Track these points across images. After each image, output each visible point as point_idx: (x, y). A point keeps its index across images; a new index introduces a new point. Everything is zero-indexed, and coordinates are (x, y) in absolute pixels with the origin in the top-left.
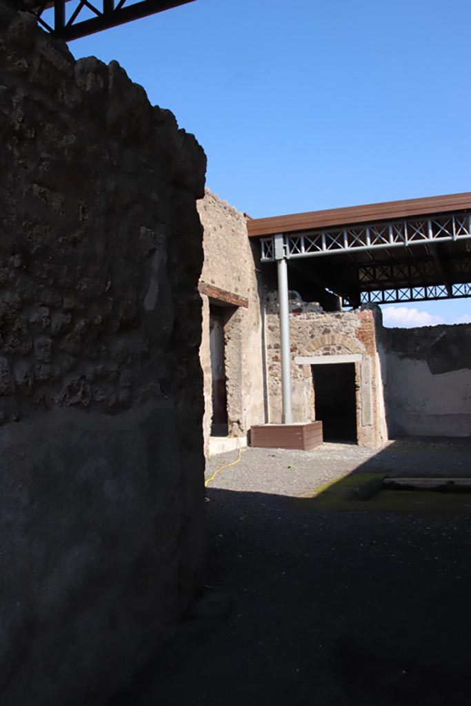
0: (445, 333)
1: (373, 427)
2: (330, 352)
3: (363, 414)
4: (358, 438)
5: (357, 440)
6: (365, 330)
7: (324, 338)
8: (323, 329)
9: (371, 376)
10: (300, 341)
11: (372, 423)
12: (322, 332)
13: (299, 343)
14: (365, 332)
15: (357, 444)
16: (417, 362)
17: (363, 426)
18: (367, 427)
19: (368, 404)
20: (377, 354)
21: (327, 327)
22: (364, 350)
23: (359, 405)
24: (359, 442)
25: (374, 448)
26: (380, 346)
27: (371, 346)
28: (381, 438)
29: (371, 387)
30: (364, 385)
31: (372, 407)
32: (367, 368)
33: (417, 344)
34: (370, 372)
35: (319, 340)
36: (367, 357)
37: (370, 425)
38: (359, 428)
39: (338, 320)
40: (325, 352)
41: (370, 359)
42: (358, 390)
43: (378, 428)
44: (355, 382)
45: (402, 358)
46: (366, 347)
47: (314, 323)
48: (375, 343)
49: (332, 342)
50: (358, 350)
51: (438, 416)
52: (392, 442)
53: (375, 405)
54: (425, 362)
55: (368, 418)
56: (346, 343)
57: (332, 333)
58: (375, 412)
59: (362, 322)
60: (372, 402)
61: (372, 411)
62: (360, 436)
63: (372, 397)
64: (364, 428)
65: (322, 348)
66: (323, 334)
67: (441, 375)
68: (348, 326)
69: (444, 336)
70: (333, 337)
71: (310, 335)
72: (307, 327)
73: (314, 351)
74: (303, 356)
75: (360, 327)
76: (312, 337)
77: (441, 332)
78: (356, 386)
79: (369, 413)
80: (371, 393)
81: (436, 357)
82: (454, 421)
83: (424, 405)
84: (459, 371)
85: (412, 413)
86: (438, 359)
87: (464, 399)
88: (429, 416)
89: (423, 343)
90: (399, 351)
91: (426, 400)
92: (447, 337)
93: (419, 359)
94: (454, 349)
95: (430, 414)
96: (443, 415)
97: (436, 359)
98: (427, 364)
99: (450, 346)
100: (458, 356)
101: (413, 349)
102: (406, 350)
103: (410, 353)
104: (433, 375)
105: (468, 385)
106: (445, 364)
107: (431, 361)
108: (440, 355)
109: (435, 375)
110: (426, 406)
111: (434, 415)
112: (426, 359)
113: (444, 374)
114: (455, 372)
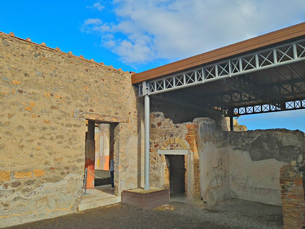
0: (259, 135)
2: (173, 148)
6: (190, 136)
7: (170, 139)
8: (170, 134)
10: (160, 141)
12: (170, 136)
14: (189, 137)
16: (243, 152)
27: (192, 145)
32: (190, 158)
33: (244, 141)
35: (168, 141)
36: (191, 152)
39: (177, 129)
40: (171, 148)
45: (235, 149)
46: (190, 146)
47: (166, 130)
49: (174, 142)
50: (186, 148)
56: (180, 143)
57: (174, 137)
59: (188, 131)
65: (170, 145)
67: (258, 162)
68: (182, 133)
69: (259, 137)
70: (174, 139)
71: (165, 137)
72: (163, 133)
73: (166, 147)
74: (161, 150)
75: (187, 133)
77: (258, 134)
78: (185, 169)
81: (254, 150)
82: (266, 193)
83: (247, 180)
84: (269, 160)
85: (241, 185)
86: (255, 151)
87: (272, 179)
88: (251, 188)
89: (247, 141)
90: (233, 145)
91: (248, 177)
92: (261, 138)
93: (244, 151)
94: (265, 145)
95: (251, 187)
96: (259, 188)
97: (254, 151)
98: (249, 154)
99: (263, 143)
100: (267, 150)
101: (241, 144)
102: (237, 145)
103: (239, 146)
104: (252, 162)
105: (275, 170)
106: (260, 155)
107: (251, 152)
108: (257, 149)
109: (254, 161)
110: (249, 181)
111: (254, 187)
112: (248, 151)
113: (260, 161)
114: (266, 160)
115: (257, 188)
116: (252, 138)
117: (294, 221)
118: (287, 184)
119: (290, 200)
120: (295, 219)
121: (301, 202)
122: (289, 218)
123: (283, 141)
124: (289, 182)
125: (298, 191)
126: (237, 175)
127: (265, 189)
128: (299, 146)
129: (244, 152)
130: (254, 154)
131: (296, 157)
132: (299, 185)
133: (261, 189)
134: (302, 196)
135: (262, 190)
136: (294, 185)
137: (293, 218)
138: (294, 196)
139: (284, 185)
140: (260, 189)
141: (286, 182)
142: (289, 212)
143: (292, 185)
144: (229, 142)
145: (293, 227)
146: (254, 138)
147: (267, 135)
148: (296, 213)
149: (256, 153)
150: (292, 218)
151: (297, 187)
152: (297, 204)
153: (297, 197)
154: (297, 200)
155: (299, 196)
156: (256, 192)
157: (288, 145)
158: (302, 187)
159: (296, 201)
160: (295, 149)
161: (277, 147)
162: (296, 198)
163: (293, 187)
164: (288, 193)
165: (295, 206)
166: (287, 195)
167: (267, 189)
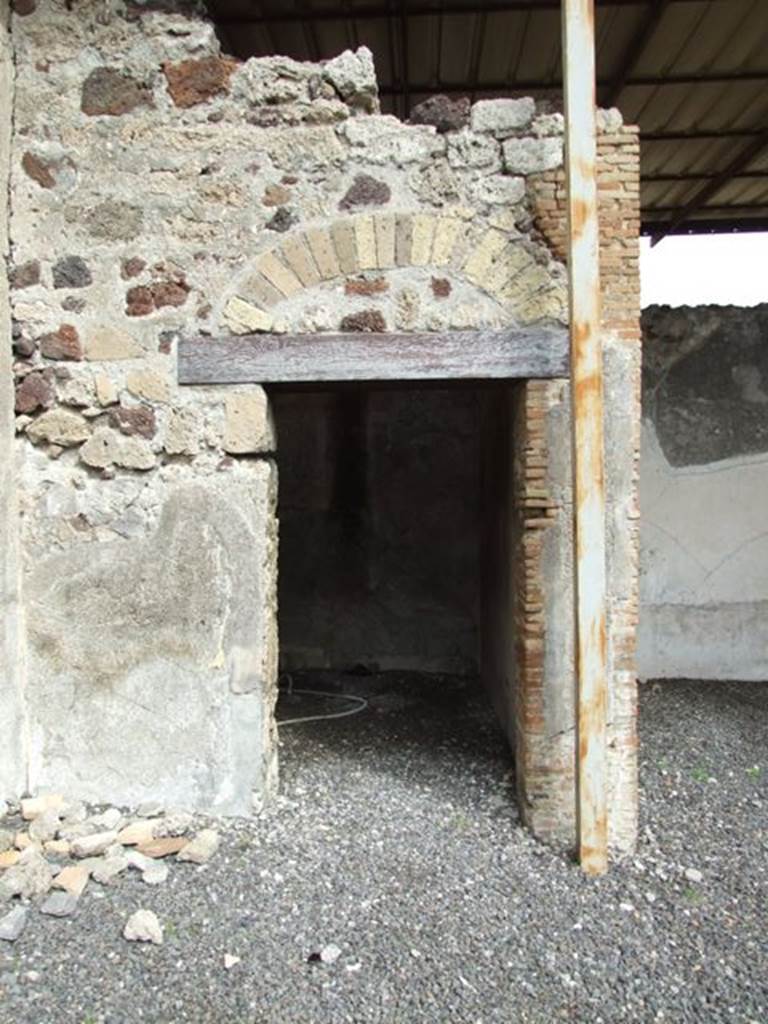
0: (714, 324)
7: (351, 229)
8: (346, 183)
10: (209, 247)
12: (339, 197)
13: (199, 256)
21: (368, 171)
27: (621, 284)
35: (323, 243)
38: (542, 743)
49: (400, 251)
56: (475, 264)
57: (400, 203)
62: (542, 785)
66: (346, 204)
70: (402, 225)
71: (271, 212)
72: (254, 170)
73: (287, 302)
76: (281, 221)
81: (687, 407)
82: (740, 628)
86: (691, 412)
88: (657, 609)
92: (726, 339)
94: (749, 379)
95: (658, 602)
96: (702, 607)
97: (685, 413)
98: (652, 430)
99: (734, 370)
100: (759, 404)
104: (672, 469)
106: (717, 431)
107: (667, 418)
108: (701, 400)
109: (680, 466)
110: (645, 573)
111: (672, 605)
112: (651, 414)
113: (713, 465)
114: (749, 458)
115: (689, 608)
116: (673, 342)
127: (738, 604)
130: (683, 427)
133: (714, 609)
135: (717, 614)
140: (708, 609)
146: (681, 339)
147: (761, 325)
149: (693, 419)
156: (685, 628)
167: (747, 604)
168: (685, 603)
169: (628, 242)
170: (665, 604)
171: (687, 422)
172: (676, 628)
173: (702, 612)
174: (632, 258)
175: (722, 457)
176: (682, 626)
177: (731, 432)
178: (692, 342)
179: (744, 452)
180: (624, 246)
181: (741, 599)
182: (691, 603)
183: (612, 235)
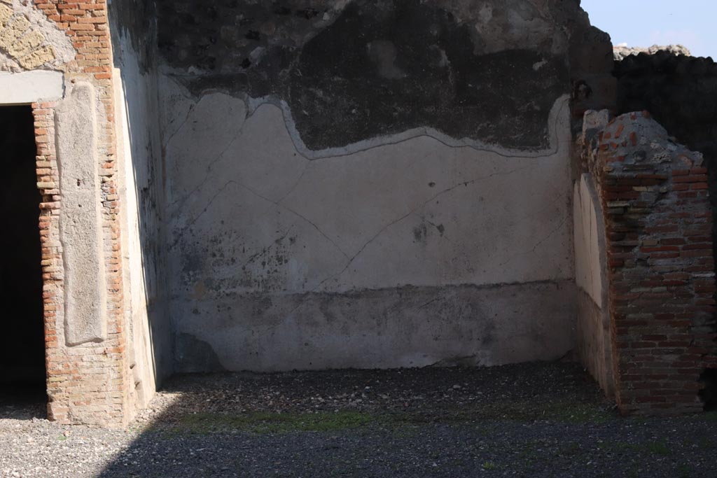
1: (107, 345)
3: (71, 300)
4: (49, 390)
5: (46, 399)
9: (98, 156)
11: (104, 335)
15: (46, 414)
16: (254, 102)
17: (68, 345)
18: (85, 350)
19: (90, 259)
20: (116, 72)
22: (69, 55)
23: (53, 265)
24: (56, 408)
25: (112, 425)
26: (125, 42)
27: (94, 42)
28: (137, 384)
29: (99, 198)
30: (70, 190)
31: (103, 273)
32: (81, 124)
33: (254, 37)
34: (96, 141)
36: (80, 83)
37: (98, 340)
38: (56, 354)
41: (94, 91)
42: (47, 209)
43: (126, 352)
44: (36, 178)
45: (197, 88)
46: (77, 46)
48: (107, 28)
50: (44, 57)
51: (328, 298)
52: (170, 397)
53: (115, 263)
54: (284, 103)
55: (90, 315)
58: (115, 291)
60: (102, 255)
61: (103, 288)
62: (58, 384)
63: (101, 235)
64: (72, 350)
67: (340, 150)
78: (39, 195)
79: (94, 295)
80: (101, 220)
81: (322, 86)
82: (385, 314)
83: (279, 259)
84: (402, 135)
85: (240, 290)
86: (326, 92)
87: (417, 235)
88: (300, 298)
89: (275, 35)
90: (185, 64)
91: (286, 241)
92: (360, 13)
93: (262, 95)
94: (384, 55)
95: (302, 291)
96: (346, 295)
97: (320, 93)
98: (288, 112)
99: (369, 45)
100: (395, 81)
101: (236, 55)
102: (212, 60)
103: (227, 69)
104: (309, 153)
105: (431, 184)
106: (354, 111)
107: (303, 99)
108: (336, 79)
109: (317, 149)
110: (286, 261)
111: (316, 294)
112: (286, 95)
113: (351, 147)
114: (386, 139)
115: (332, 296)
116: (307, 17)
117: (665, 357)
118: (643, 199)
119: (649, 270)
120: (672, 344)
121: (696, 270)
122: (645, 345)
123: (478, 28)
124: (650, 189)
125: (688, 220)
126: (215, 241)
127: (381, 290)
128: (555, 50)
129: (259, 100)
130: (319, 108)
131: (537, 108)
132: (693, 195)
133: (358, 296)
134: (704, 239)
135: (361, 302)
136: (672, 198)
137: (660, 345)
138: (669, 247)
139: (627, 204)
140: (352, 296)
141: (636, 189)
142: (643, 323)
143: (662, 201)
144: (160, 45)
145: (661, 381)
146: (315, 13)
148: (675, 319)
149: (329, 99)
150: (657, 343)
151: (684, 203)
152: (679, 279)
153: (683, 249)
154: (680, 263)
155: (690, 243)
156: (330, 317)
157: (499, 47)
158: (704, 201)
159: (678, 267)
160: (537, 66)
161: (444, 60)
162: (678, 255)
163: (668, 208)
164: (644, 240)
165: (673, 288)
166: (636, 250)
167: (389, 289)
168: (329, 290)
169: (95, 12)
170: (308, 293)
171: (323, 102)
172: (320, 318)
173: (346, 300)
174: (99, 24)
175: (359, 139)
176: (326, 314)
177: (368, 111)
178: (326, 17)
179: (382, 133)
180: (93, 15)
181: (384, 285)
182: (334, 291)
183: (85, 8)
